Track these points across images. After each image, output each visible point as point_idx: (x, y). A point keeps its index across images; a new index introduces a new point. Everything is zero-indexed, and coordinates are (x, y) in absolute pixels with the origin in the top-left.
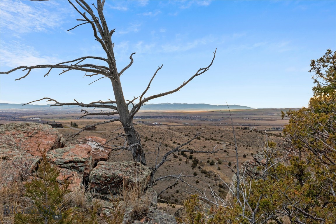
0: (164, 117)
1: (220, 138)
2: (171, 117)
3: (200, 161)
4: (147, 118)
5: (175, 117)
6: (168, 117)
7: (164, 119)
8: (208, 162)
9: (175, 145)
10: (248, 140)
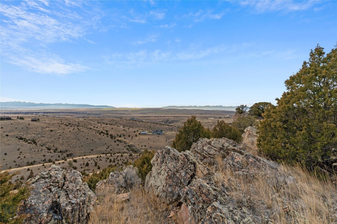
0: (61, 112)
1: (115, 124)
2: (66, 113)
3: (113, 135)
4: (48, 113)
5: (68, 112)
6: (64, 113)
7: (61, 114)
8: (118, 135)
9: (95, 128)
10: (130, 124)
